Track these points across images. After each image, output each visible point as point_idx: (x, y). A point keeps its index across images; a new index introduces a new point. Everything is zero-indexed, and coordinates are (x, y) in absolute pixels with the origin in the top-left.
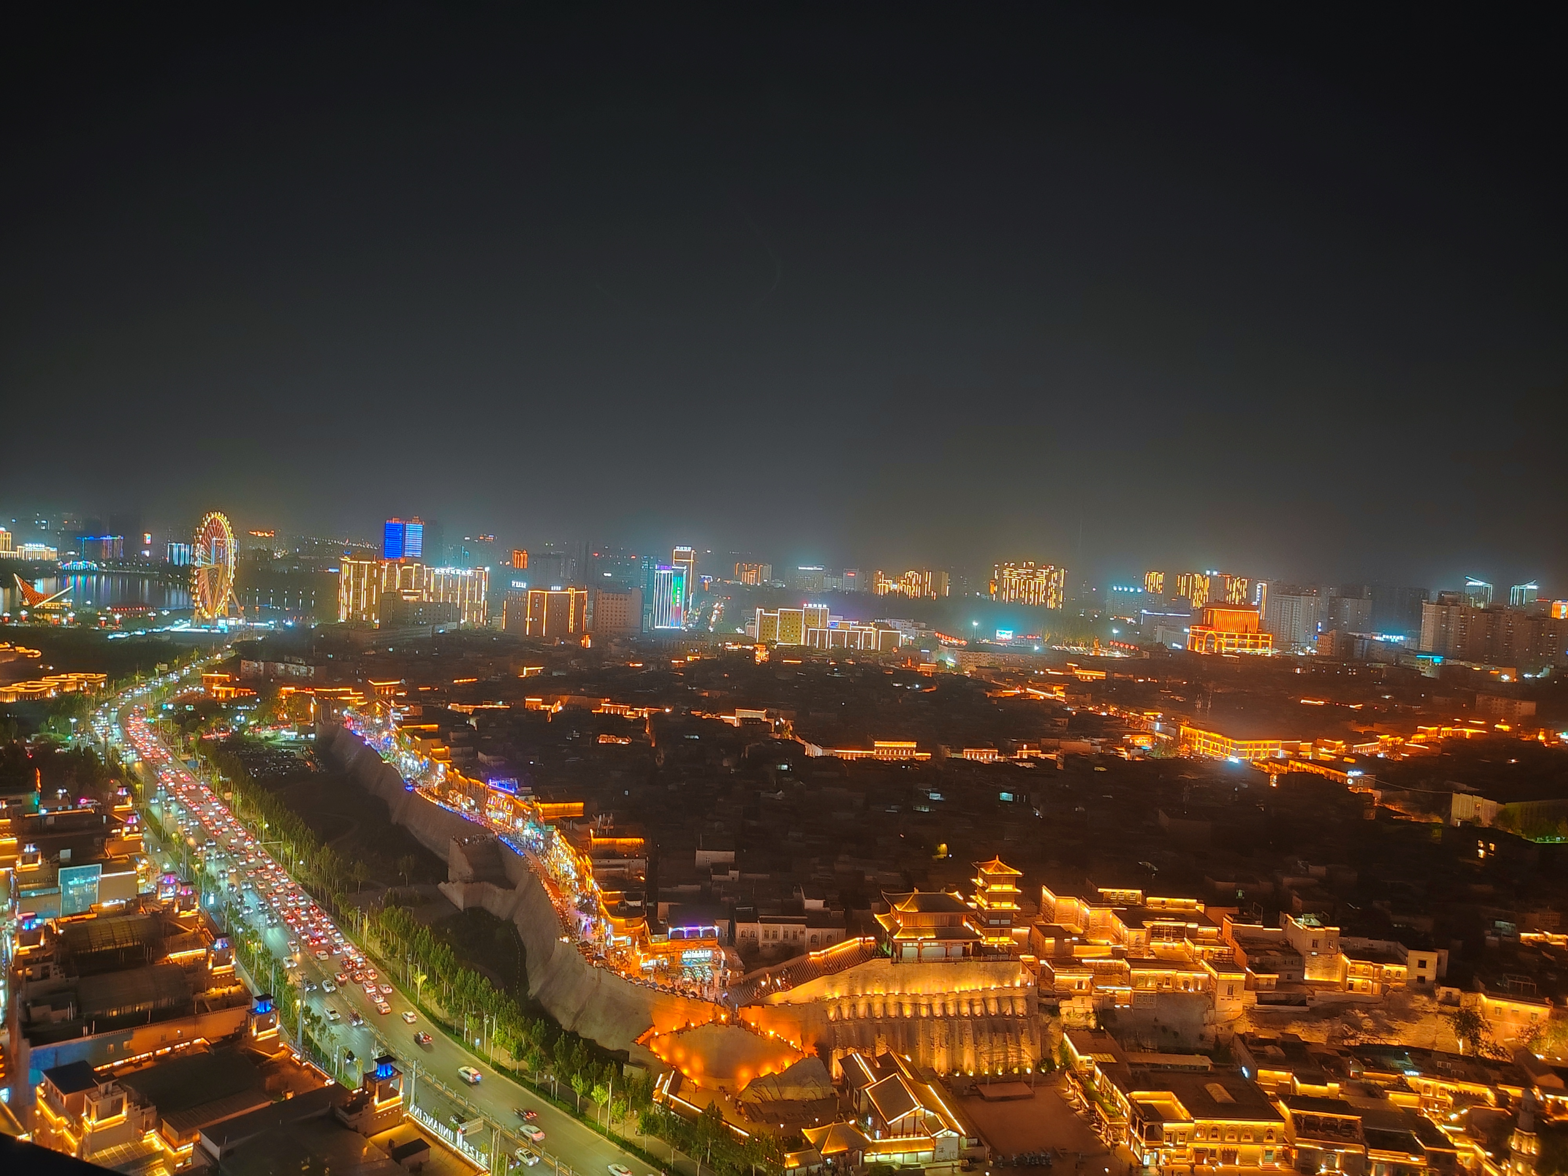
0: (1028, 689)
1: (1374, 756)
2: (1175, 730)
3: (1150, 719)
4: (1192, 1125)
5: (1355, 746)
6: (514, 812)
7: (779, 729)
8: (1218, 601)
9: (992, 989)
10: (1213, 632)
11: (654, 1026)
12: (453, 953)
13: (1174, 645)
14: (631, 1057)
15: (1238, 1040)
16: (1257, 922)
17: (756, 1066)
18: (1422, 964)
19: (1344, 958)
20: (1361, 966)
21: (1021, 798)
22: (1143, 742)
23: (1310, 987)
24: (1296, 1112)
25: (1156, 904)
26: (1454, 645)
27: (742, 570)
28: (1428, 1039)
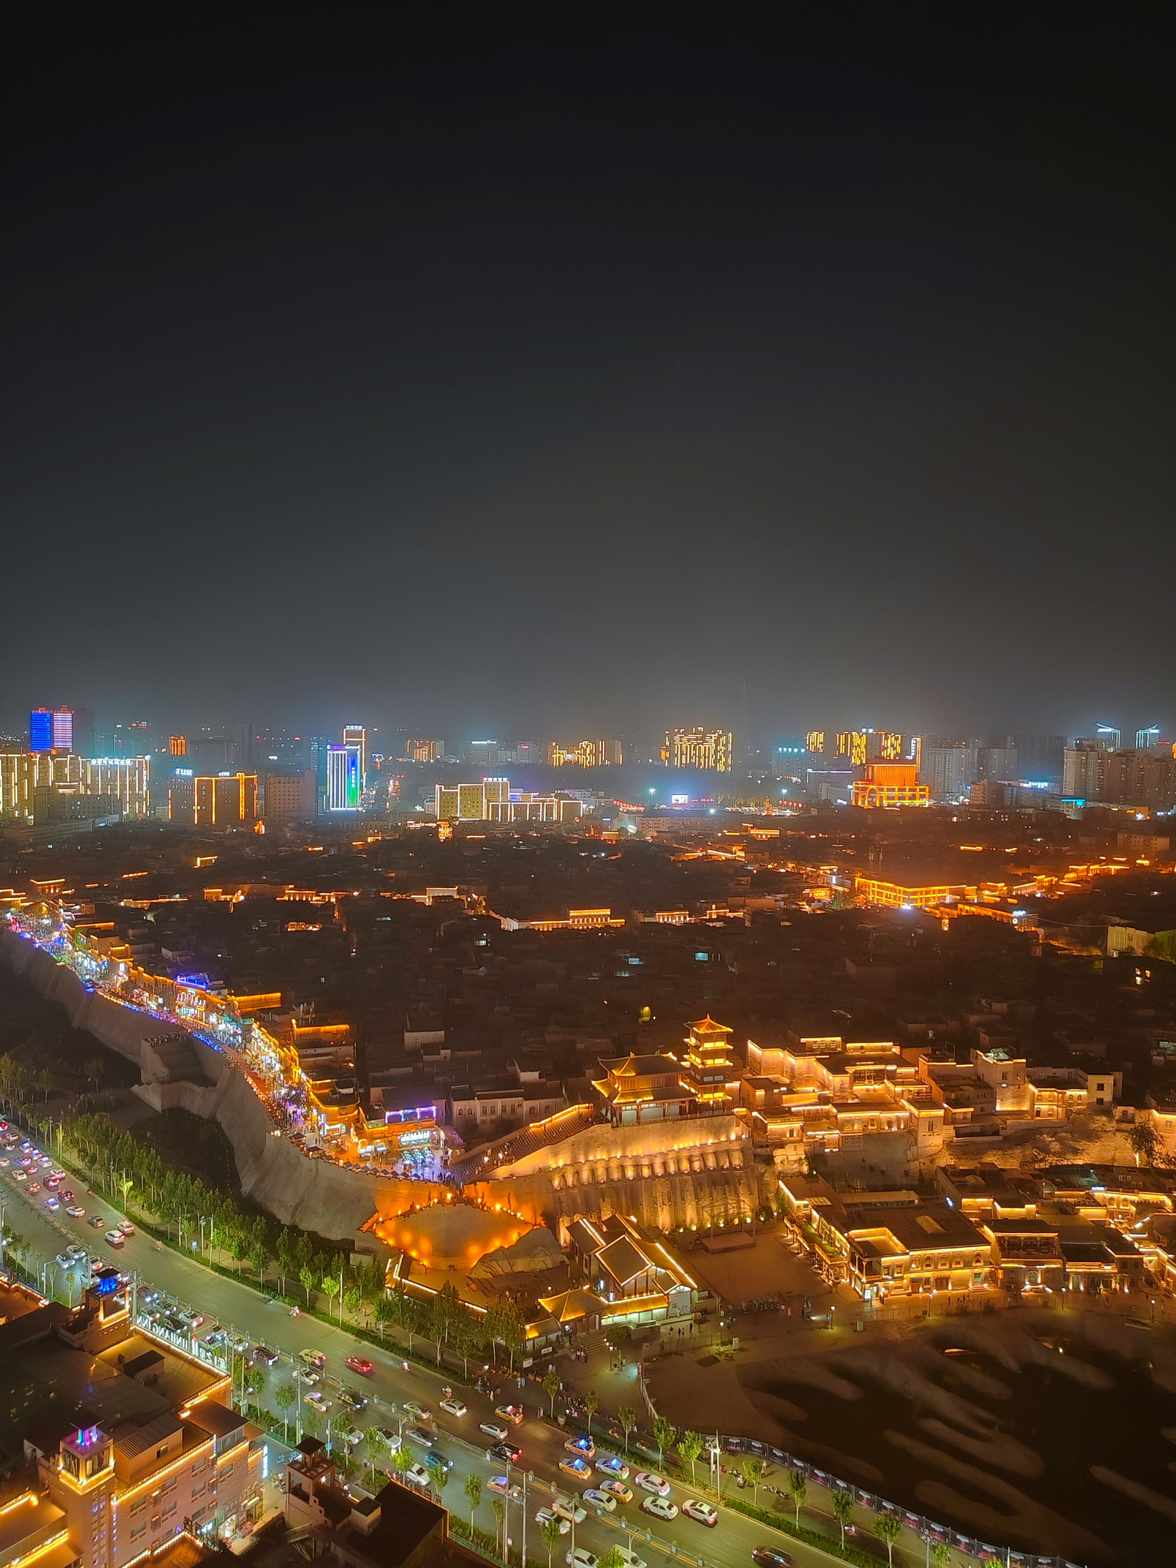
0: (709, 851)
1: (1032, 895)
2: (850, 882)
3: (826, 873)
4: (907, 1257)
5: (1015, 887)
6: (207, 1006)
7: (473, 905)
8: (875, 756)
9: (709, 1144)
10: (874, 787)
11: (378, 1212)
12: (159, 1157)
13: (839, 801)
14: (357, 1245)
15: (940, 1174)
16: (950, 1060)
17: (485, 1241)
18: (1101, 1087)
19: (1031, 1087)
20: (1046, 1093)
21: (716, 957)
22: (821, 894)
23: (1002, 1117)
24: (1000, 1234)
25: (855, 1049)
26: (1093, 788)
27: (413, 747)
28: (1108, 1156)
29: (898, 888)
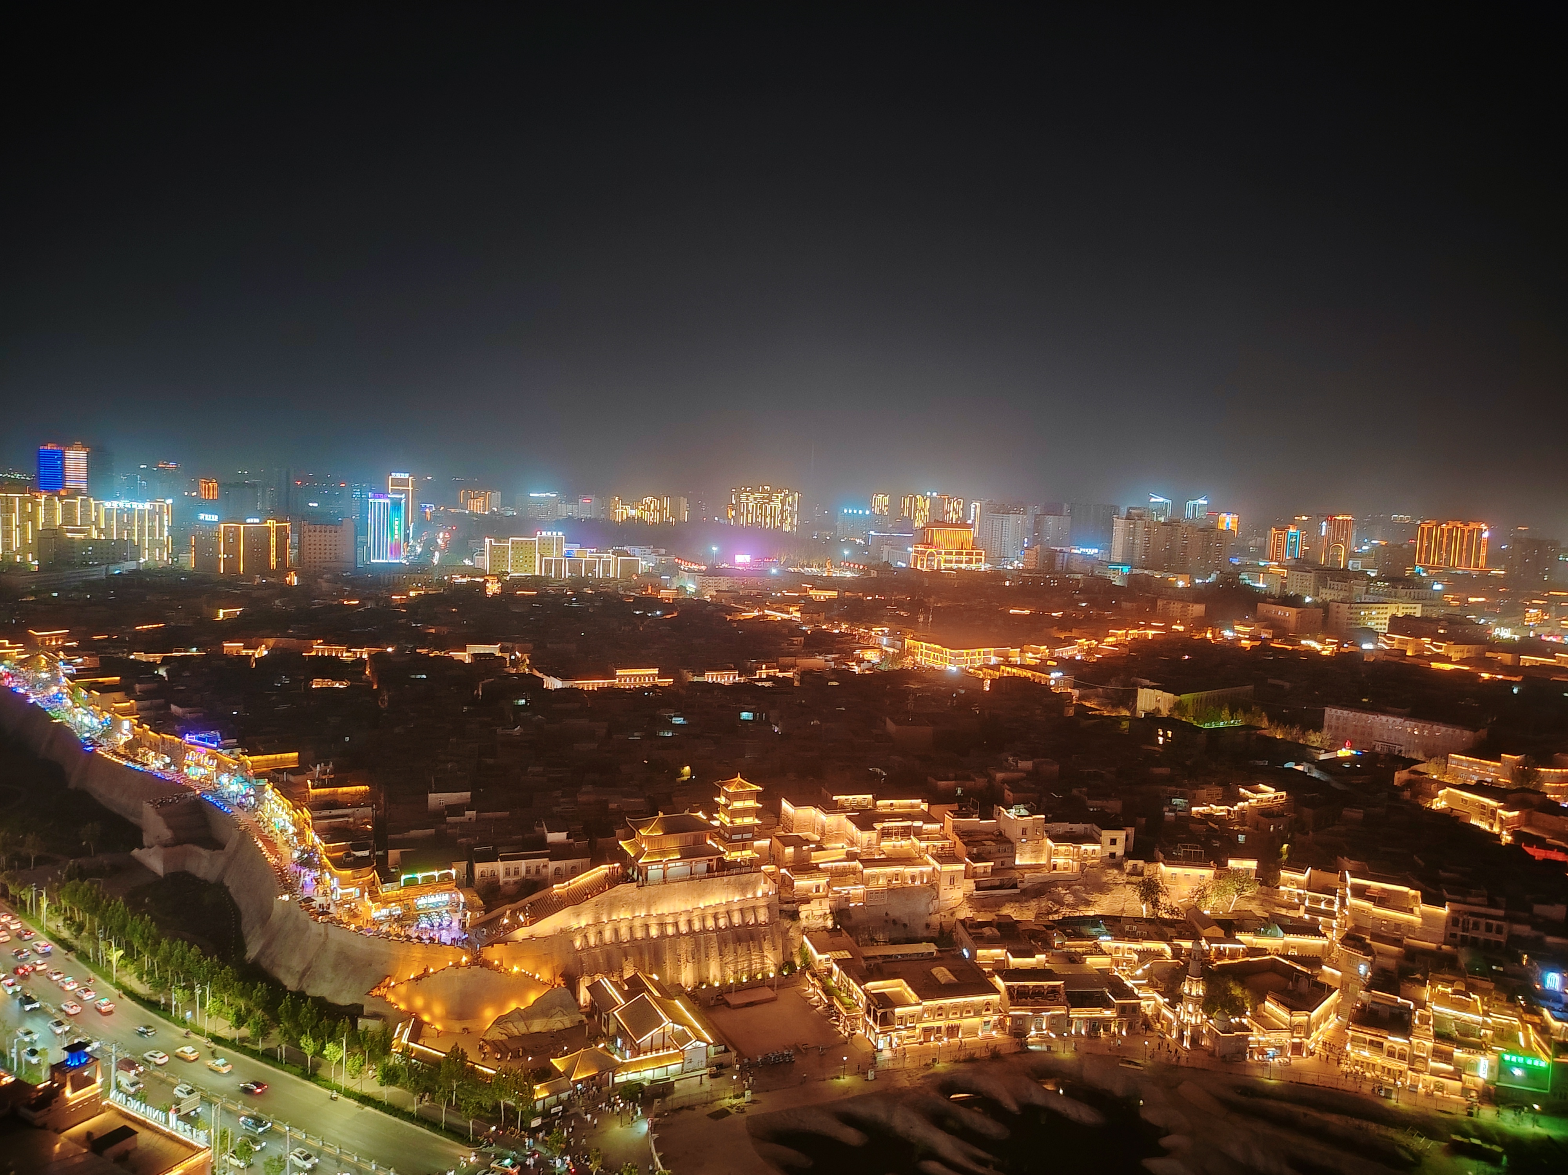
0: (765, 611)
1: (1072, 658)
2: (900, 643)
3: (878, 634)
4: (920, 1008)
5: (1056, 650)
6: (218, 766)
7: (515, 663)
8: (938, 521)
9: (735, 901)
10: (933, 550)
11: (390, 976)
12: (154, 924)
13: (899, 563)
14: (366, 1010)
15: (959, 926)
16: (974, 816)
17: (502, 1004)
18: (1113, 842)
19: (1049, 842)
20: (1062, 848)
21: (761, 716)
22: (872, 656)
23: (1020, 871)
24: (1010, 984)
25: (885, 806)
26: (1139, 556)
27: (467, 498)
28: (1119, 907)
29: (944, 649)
